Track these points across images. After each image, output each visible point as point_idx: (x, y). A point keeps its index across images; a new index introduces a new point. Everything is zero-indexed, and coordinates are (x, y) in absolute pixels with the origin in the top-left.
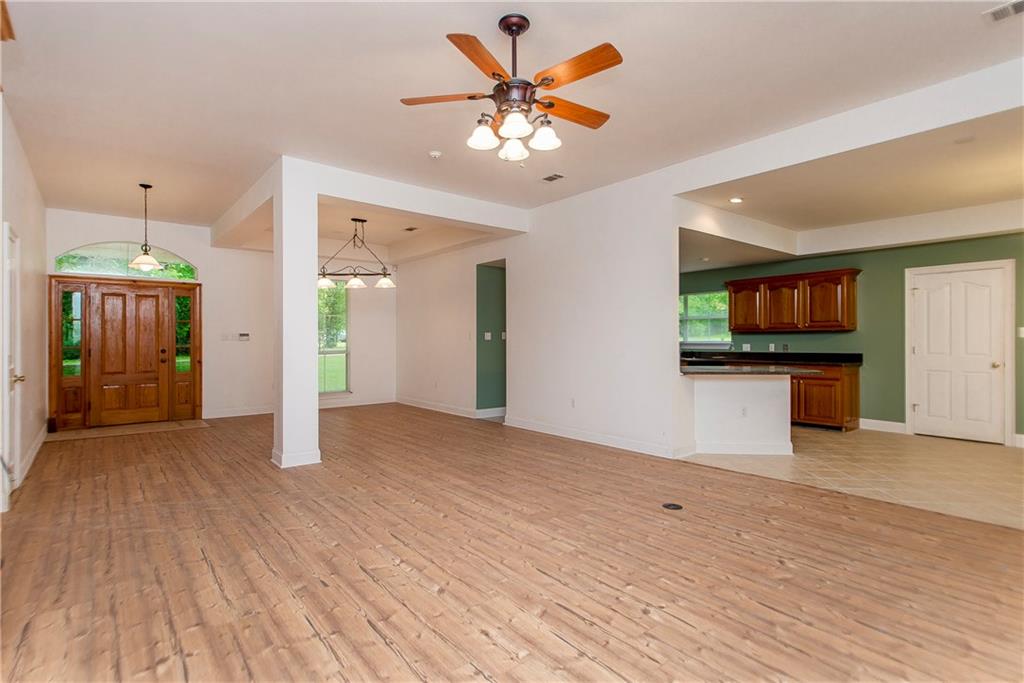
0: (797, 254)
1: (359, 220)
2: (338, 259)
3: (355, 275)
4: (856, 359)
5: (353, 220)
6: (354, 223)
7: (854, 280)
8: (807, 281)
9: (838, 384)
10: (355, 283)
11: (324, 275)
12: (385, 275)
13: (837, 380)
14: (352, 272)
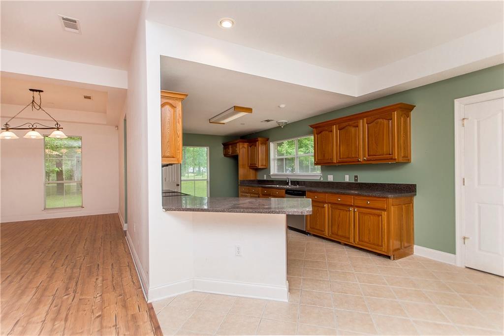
0: (356, 96)
1: (36, 91)
2: (18, 118)
3: (33, 129)
4: (411, 189)
5: (31, 90)
6: (32, 92)
7: (408, 116)
8: (365, 119)
9: (384, 214)
10: (34, 135)
11: (7, 129)
12: (58, 129)
13: (384, 210)
14: (31, 127)
